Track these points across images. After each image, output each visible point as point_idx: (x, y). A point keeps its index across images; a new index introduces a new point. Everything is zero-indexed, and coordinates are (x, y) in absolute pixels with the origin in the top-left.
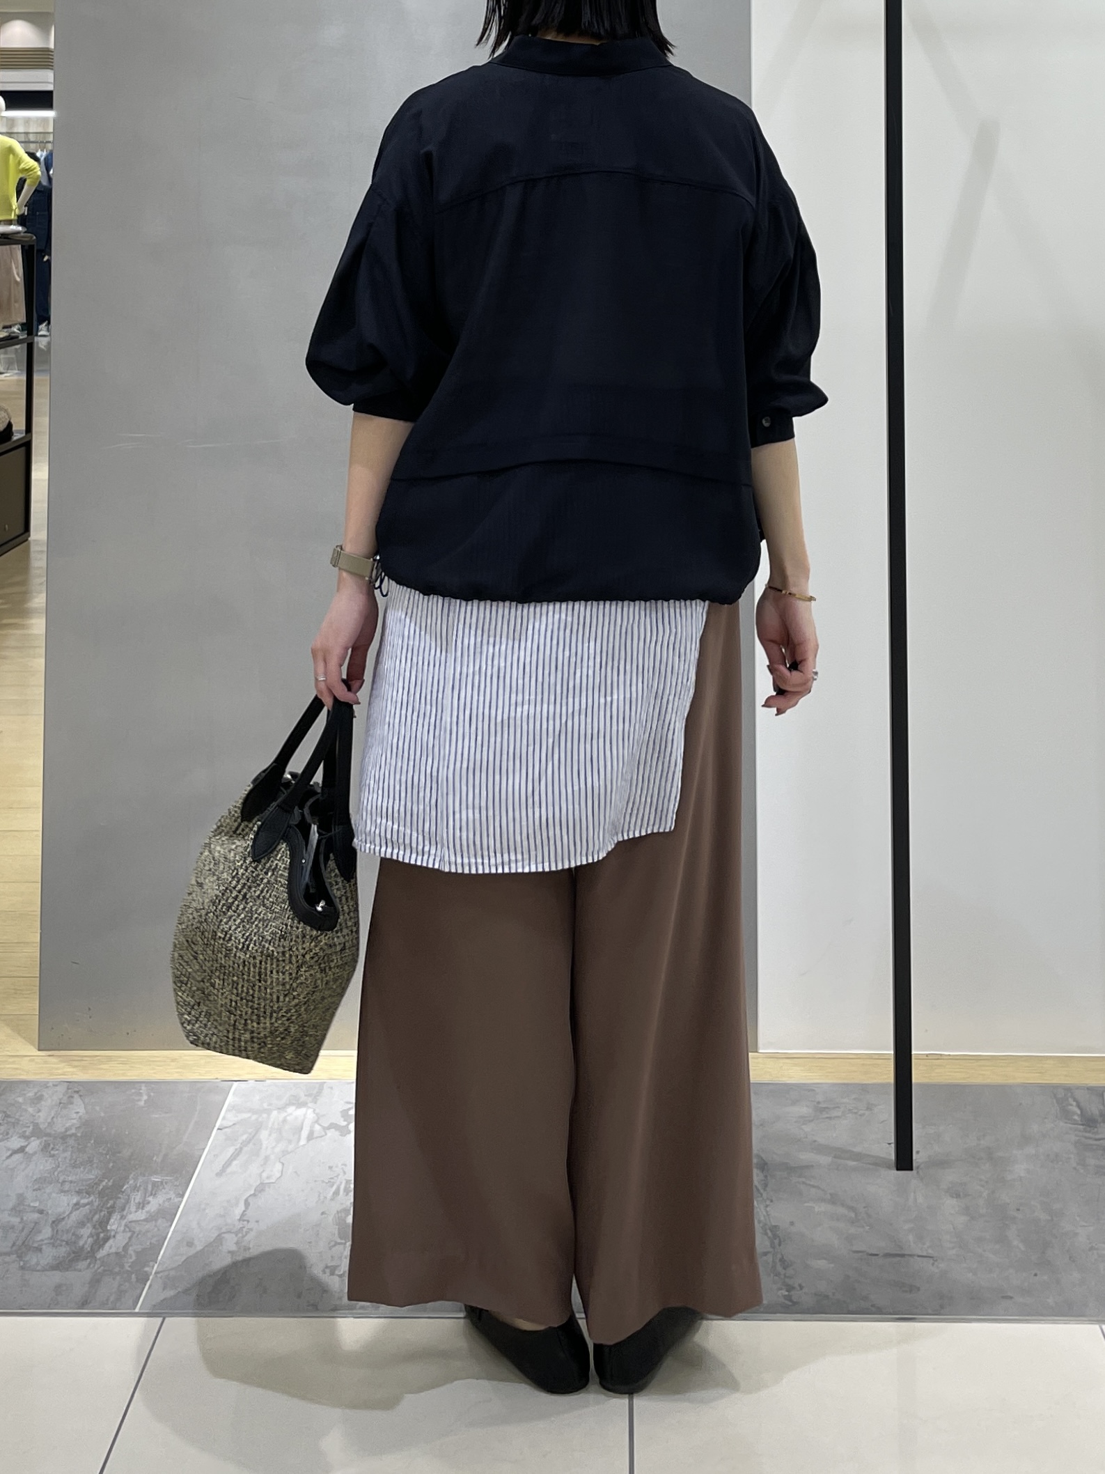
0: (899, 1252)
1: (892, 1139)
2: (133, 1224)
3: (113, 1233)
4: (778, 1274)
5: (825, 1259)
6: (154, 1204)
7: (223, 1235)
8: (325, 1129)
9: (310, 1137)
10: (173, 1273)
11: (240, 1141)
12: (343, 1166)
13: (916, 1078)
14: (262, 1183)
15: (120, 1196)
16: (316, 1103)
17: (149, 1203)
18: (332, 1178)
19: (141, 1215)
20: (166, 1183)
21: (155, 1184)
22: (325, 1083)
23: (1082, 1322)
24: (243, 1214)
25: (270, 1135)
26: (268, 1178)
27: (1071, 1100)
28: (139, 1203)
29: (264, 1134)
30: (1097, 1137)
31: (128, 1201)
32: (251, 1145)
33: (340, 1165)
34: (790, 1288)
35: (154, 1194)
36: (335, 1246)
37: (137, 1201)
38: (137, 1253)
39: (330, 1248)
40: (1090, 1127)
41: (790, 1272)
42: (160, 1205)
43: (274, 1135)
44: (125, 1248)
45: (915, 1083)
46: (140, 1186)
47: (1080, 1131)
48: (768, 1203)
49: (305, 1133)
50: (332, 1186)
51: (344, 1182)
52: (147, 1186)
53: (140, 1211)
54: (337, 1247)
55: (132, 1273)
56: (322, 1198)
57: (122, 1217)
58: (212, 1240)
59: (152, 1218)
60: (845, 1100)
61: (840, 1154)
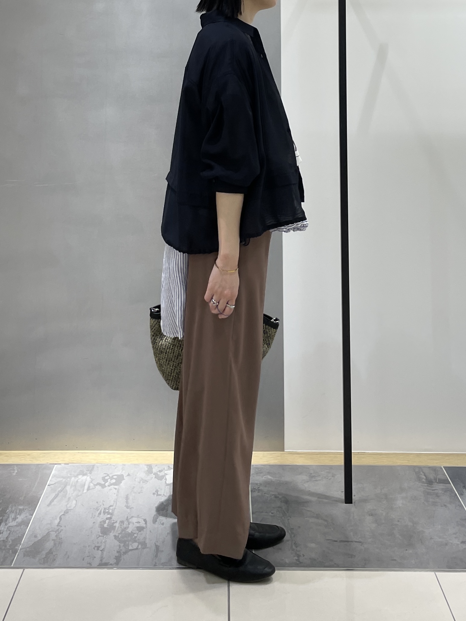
0: (347, 540)
1: (343, 490)
2: (10, 527)
3: (2, 531)
4: (293, 550)
5: (314, 543)
6: (20, 519)
7: (51, 533)
8: (95, 485)
9: (88, 489)
10: (28, 549)
11: (58, 491)
12: (103, 502)
13: (353, 463)
14: (67, 509)
15: (5, 515)
16: (91, 474)
17: (17, 518)
18: (98, 507)
19: (14, 523)
20: (25, 509)
21: (20, 510)
22: (95, 465)
23: (427, 571)
24: (59, 523)
25: (71, 488)
26: (70, 507)
27: (421, 473)
28: (13, 518)
29: (68, 488)
30: (433, 489)
31: (8, 517)
32: (62, 492)
33: (101, 501)
34: (299, 556)
35: (20, 514)
36: (98, 537)
37: (13, 517)
38: (12, 540)
39: (97, 538)
40: (430, 484)
41: (298, 549)
42: (22, 519)
43: (73, 488)
44: (7, 538)
45: (353, 465)
46: (14, 510)
47: (426, 486)
48: (289, 518)
49: (86, 487)
50: (98, 510)
51: (103, 509)
52: (17, 511)
53: (14, 522)
54: (100, 538)
55: (10, 549)
56: (93, 516)
57: (6, 524)
58: (45, 534)
59: (19, 525)
60: (323, 473)
61: (321, 496)
